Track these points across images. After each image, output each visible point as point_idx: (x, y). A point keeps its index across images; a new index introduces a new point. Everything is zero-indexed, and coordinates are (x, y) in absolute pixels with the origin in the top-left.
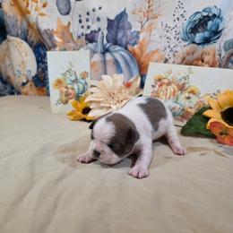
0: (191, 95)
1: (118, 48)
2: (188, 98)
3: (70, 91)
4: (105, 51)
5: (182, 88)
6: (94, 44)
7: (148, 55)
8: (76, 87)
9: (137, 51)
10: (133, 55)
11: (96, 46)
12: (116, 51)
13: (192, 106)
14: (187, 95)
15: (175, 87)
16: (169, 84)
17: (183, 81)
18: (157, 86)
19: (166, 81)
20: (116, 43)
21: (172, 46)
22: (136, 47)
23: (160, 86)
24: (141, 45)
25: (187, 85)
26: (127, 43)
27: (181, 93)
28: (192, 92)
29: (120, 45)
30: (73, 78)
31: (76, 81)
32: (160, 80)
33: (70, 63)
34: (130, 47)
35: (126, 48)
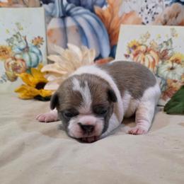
0: (175, 64)
1: (82, 10)
2: (172, 69)
3: (19, 63)
4: (66, 14)
5: (163, 56)
6: (50, 5)
7: (121, 18)
8: (26, 57)
9: (107, 14)
10: (101, 19)
11: (53, 8)
12: (80, 15)
13: (177, 79)
14: (170, 65)
15: (155, 56)
16: (146, 52)
17: (165, 47)
18: (132, 56)
19: (143, 48)
20: (79, 4)
21: (150, 7)
22: (105, 8)
23: (136, 55)
24: (112, 5)
25: (170, 52)
26: (94, 4)
27: (163, 63)
28: (177, 61)
29: (84, 6)
30: (22, 46)
31: (26, 50)
32: (135, 47)
33: (17, 24)
34: (97, 9)
35: (92, 11)
